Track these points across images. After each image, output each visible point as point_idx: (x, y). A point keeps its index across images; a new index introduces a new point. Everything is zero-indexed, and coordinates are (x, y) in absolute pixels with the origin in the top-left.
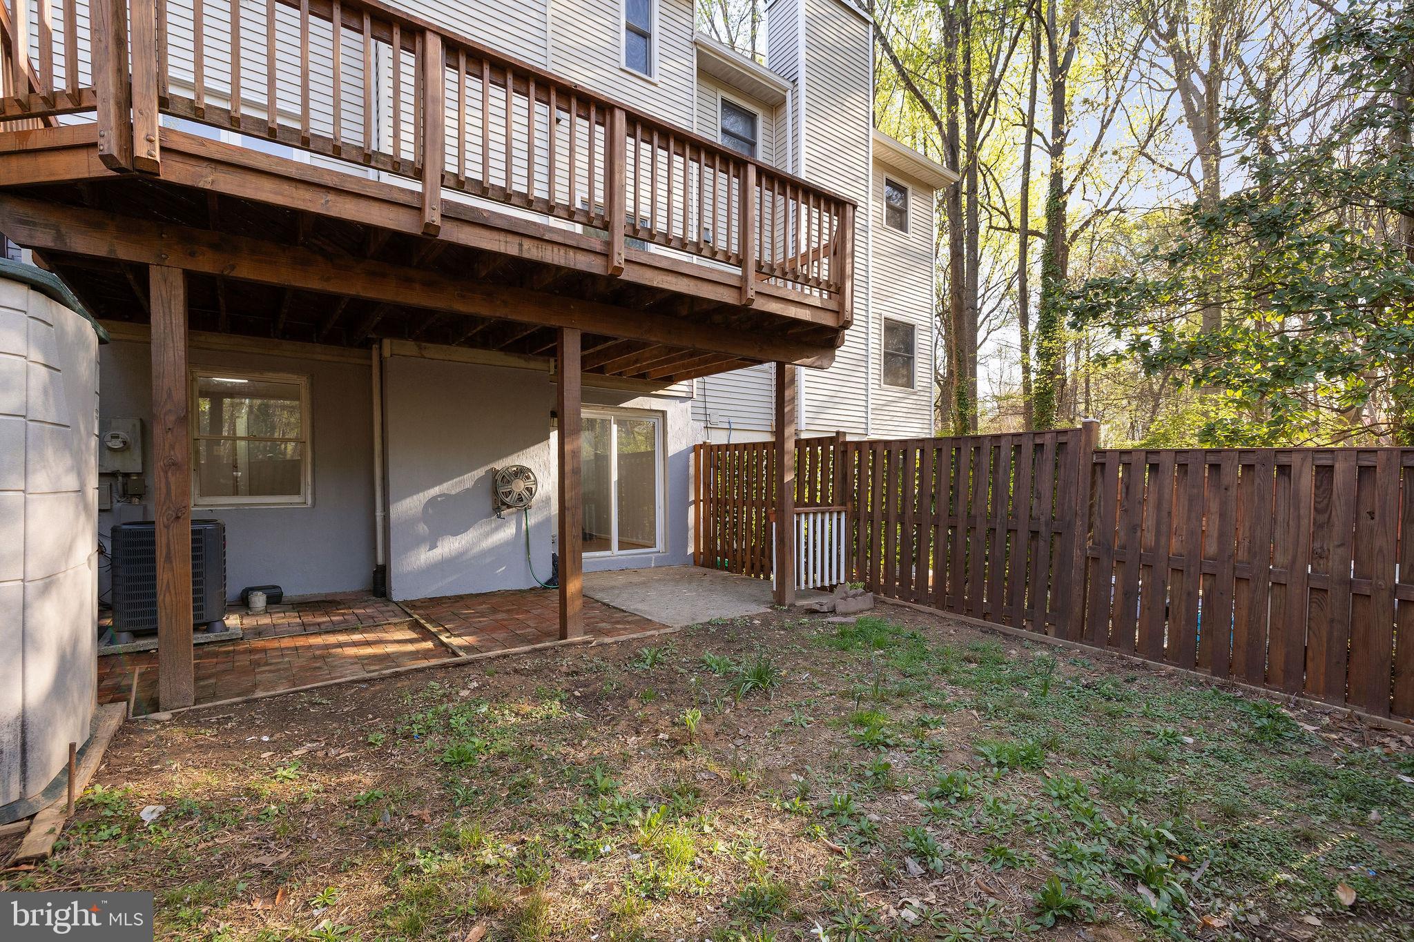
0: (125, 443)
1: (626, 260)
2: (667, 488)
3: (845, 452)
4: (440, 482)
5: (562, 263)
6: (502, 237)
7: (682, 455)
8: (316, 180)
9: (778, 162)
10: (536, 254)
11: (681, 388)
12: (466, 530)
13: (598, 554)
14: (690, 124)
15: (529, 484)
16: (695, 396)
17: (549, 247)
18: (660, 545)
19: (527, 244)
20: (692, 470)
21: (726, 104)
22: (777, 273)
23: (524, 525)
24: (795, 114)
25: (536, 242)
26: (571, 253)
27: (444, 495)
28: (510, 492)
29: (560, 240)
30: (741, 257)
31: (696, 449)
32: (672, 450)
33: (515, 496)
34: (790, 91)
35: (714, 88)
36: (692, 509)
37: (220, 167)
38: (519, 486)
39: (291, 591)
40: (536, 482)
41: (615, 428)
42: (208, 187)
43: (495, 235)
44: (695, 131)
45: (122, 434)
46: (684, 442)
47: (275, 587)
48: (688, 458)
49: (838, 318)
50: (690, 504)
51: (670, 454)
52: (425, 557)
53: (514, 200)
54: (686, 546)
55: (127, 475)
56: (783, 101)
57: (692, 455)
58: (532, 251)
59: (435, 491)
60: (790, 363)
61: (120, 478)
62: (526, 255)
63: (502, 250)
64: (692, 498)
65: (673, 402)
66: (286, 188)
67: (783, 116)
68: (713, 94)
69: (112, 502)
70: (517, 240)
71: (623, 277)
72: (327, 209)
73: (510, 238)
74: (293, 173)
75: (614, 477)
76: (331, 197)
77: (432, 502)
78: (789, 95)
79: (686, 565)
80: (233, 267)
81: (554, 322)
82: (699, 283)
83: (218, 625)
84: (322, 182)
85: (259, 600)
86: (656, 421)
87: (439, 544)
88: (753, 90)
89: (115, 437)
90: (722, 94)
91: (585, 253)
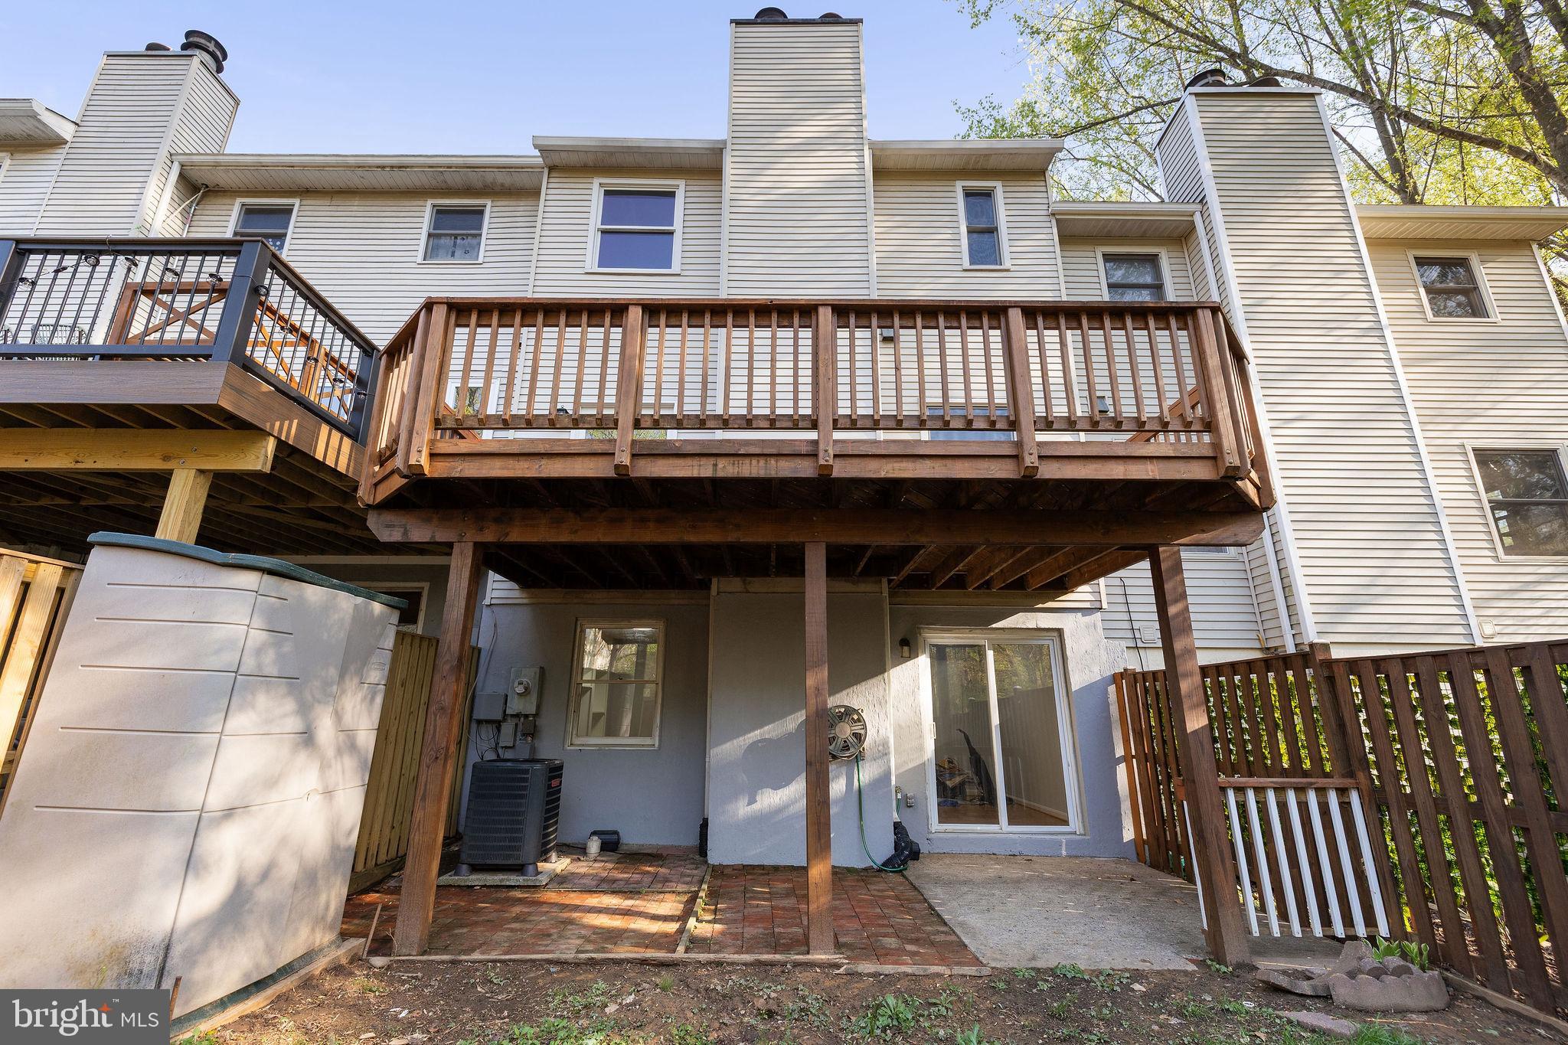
0: (526, 689)
1: (835, 456)
2: (1076, 738)
3: (1331, 680)
4: (761, 726)
5: (762, 474)
6: (695, 462)
7: (1096, 690)
8: (532, 451)
9: (1200, 295)
10: (731, 471)
11: (1082, 594)
12: (787, 784)
13: (979, 827)
14: (1057, 293)
15: (857, 729)
16: (1105, 605)
17: (747, 461)
18: (1075, 823)
19: (722, 463)
20: (1114, 709)
21: (1108, 258)
22: (1175, 425)
23: (856, 781)
24: (1210, 234)
25: (732, 459)
26: (773, 461)
27: (765, 740)
28: (834, 738)
29: (757, 451)
30: (1012, 418)
31: (1117, 678)
32: (1077, 681)
33: (840, 743)
34: (1198, 214)
35: (1090, 248)
36: (1121, 770)
37: (467, 458)
38: (845, 731)
39: (632, 838)
40: (865, 728)
41: (990, 655)
42: (457, 475)
43: (689, 461)
44: (1065, 298)
45: (525, 680)
46: (1096, 669)
47: (616, 833)
48: (1106, 692)
49: (1216, 466)
50: (1119, 761)
51: (1075, 686)
52: (742, 809)
53: (709, 424)
54: (1119, 828)
55: (526, 716)
56: (1192, 228)
57: (1112, 689)
58: (727, 469)
59: (755, 735)
60: (1168, 545)
61: (522, 719)
62: (721, 474)
63: (695, 474)
64: (1120, 752)
65: (1071, 616)
66: (511, 462)
67: (1196, 243)
68: (1092, 254)
69: (515, 740)
70: (712, 461)
71: (835, 474)
72: (540, 473)
73: (704, 461)
74: (515, 449)
75: (995, 719)
76: (544, 462)
77: (753, 747)
78: (1198, 219)
79: (1121, 859)
80: (507, 534)
81: (793, 538)
82: (949, 462)
83: (531, 867)
84: (536, 451)
85: (594, 846)
86: (1051, 643)
87: (758, 798)
88: (1145, 232)
89: (520, 683)
90: (1100, 251)
91: (789, 458)
